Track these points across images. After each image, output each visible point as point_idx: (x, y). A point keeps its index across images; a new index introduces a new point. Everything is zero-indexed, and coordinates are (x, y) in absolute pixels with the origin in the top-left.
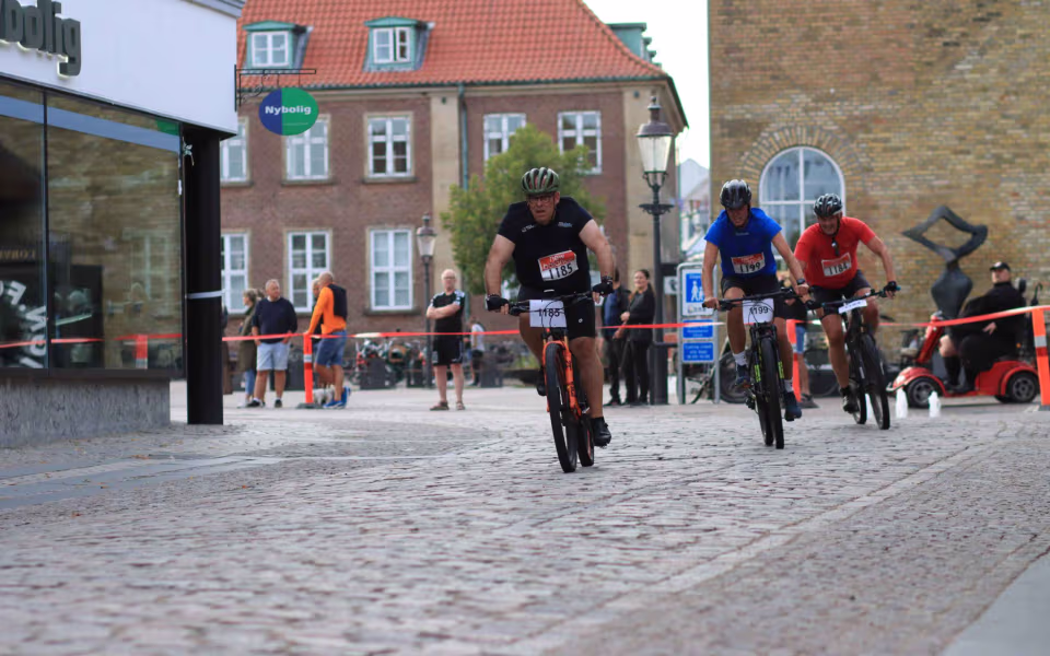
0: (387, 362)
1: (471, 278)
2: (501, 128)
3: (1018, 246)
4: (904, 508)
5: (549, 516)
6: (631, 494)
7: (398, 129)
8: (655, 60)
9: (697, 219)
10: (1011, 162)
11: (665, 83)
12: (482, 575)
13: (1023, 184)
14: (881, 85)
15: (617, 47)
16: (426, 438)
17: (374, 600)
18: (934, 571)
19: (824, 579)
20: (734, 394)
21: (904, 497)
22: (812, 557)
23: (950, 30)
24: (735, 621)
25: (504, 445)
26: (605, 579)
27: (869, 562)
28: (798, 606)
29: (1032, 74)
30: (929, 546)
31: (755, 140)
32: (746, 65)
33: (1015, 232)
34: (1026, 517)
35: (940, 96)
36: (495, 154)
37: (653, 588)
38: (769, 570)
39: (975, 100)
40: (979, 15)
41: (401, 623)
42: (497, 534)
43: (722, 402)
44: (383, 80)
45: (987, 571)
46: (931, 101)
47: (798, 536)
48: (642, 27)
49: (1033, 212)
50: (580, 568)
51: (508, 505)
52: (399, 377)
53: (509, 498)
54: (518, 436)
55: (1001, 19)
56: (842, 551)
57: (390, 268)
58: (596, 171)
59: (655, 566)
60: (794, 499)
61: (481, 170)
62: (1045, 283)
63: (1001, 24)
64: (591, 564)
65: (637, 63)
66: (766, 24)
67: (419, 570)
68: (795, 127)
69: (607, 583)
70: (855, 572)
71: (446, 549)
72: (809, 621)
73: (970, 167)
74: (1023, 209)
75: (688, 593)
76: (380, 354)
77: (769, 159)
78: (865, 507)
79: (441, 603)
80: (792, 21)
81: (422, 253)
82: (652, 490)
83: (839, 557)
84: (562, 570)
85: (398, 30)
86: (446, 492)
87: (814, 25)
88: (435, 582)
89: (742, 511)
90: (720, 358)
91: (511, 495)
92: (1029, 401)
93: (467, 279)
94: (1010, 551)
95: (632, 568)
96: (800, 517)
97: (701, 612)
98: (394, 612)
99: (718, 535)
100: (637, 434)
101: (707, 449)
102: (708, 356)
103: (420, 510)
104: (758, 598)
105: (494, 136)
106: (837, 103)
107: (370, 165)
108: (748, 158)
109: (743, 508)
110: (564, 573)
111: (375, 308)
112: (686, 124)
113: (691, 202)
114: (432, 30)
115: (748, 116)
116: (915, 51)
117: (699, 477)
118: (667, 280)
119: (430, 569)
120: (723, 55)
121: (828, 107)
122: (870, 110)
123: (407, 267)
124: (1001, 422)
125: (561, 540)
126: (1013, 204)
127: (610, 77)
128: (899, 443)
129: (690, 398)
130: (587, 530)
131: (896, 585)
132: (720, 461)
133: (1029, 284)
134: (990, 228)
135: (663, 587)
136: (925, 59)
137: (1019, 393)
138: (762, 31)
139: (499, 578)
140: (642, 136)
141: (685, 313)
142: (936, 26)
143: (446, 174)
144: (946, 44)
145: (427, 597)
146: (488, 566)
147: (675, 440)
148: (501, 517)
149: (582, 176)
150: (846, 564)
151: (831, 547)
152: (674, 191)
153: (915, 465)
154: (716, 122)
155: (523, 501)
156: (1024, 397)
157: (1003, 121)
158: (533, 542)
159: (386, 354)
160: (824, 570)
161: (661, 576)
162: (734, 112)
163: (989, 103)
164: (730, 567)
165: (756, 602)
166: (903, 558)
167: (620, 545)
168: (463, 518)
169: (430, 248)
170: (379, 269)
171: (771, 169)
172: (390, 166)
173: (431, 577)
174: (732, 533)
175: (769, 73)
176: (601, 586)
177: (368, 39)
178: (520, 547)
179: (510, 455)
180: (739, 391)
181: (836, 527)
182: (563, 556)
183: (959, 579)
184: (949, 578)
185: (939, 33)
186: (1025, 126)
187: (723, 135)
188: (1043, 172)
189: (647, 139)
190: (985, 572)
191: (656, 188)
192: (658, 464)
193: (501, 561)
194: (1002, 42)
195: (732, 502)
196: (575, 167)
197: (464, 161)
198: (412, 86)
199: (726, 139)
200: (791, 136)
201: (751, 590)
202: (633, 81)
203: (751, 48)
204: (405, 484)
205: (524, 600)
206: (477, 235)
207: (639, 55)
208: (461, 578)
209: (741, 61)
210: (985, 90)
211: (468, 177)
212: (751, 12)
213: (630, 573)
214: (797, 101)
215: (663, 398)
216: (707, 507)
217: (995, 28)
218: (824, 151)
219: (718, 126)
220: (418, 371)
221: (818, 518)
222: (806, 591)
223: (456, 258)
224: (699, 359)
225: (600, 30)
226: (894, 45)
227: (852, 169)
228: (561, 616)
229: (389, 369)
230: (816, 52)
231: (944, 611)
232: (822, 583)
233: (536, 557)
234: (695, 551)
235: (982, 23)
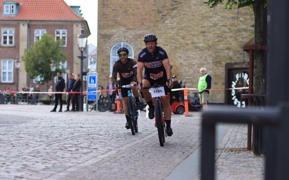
0: (5, 97)
1: (29, 74)
2: (39, 33)
3: (180, 71)
4: (148, 144)
5: (51, 143)
6: (73, 138)
7: (10, 33)
8: (82, 16)
9: (92, 60)
10: (179, 48)
11: (85, 22)
12: (33, 160)
13: (182, 54)
14: (145, 26)
15: (72, 12)
16: (17, 119)
17: (2, 166)
18: (156, 162)
19: (126, 163)
20: (101, 109)
21: (148, 140)
22: (123, 157)
23: (164, 11)
24: (102, 175)
25: (38, 122)
26: (66, 162)
27: (139, 159)
28: (119, 171)
29: (185, 24)
30: (155, 155)
31: (110, 40)
32: (108, 19)
33: (180, 67)
34: (181, 147)
35: (160, 30)
36: (37, 40)
37: (80, 165)
38: (111, 161)
39: (170, 31)
40: (172, 8)
41: (10, 173)
42: (37, 148)
43: (98, 111)
44: (7, 18)
45: (171, 162)
46: (158, 31)
47: (119, 151)
48: (79, 7)
49: (185, 62)
50: (60, 159)
51: (40, 140)
52: (9, 101)
53: (40, 138)
54: (42, 119)
55: (178, 9)
56: (131, 156)
57: (7, 71)
58: (65, 46)
59: (80, 159)
60: (118, 140)
61: (33, 45)
62: (187, 81)
63: (178, 11)
64: (63, 158)
65: (77, 17)
66: (114, 8)
67: (15, 158)
68: (121, 36)
69: (67, 163)
70: (135, 162)
71: (22, 152)
72: (122, 176)
73: (168, 49)
74: (182, 61)
75: (90, 166)
76: (3, 94)
77: (113, 45)
78: (138, 143)
79: (21, 168)
80: (121, 7)
81: (16, 67)
82: (79, 137)
83: (130, 157)
84: (54, 159)
85: (11, 5)
86: (23, 136)
87: (127, 9)
88: (19, 162)
89: (104, 143)
90: (98, 99)
91: (40, 137)
92: (182, 114)
93: (28, 74)
94: (177, 157)
95: (74, 159)
96: (120, 146)
97: (93, 172)
98: (8, 170)
99: (97, 150)
100: (75, 120)
101: (94, 125)
102: (95, 99)
103: (15, 141)
104: (108, 169)
105: (37, 35)
106: (132, 31)
107: (2, 42)
108: (108, 45)
109: (104, 142)
110: (55, 160)
111: (3, 82)
112: (90, 34)
113: (91, 56)
114: (21, 6)
115: (108, 33)
116: (154, 17)
117: (92, 133)
118: (84, 77)
119: (18, 158)
120: (102, 16)
121: (130, 31)
122: (141, 33)
123: (12, 70)
124: (175, 120)
125: (54, 150)
126: (179, 60)
127: (70, 20)
128: (147, 125)
129: (89, 110)
130: (61, 148)
131: (146, 166)
132: (98, 128)
133: (183, 82)
134: (173, 66)
135: (82, 165)
136: (157, 19)
137: (179, 112)
138: (113, 10)
139: (37, 161)
140: (79, 38)
141: (89, 86)
142: (160, 10)
143: (23, 45)
144: (163, 15)
145: (17, 166)
146: (34, 157)
147: (85, 122)
148: (38, 143)
149: (61, 47)
150: (132, 160)
151: (129, 155)
152: (87, 53)
153: (151, 131)
154: (99, 34)
155: (44, 139)
156: (181, 112)
157: (178, 37)
158: (46, 151)
159: (5, 94)
160: (126, 161)
161: (82, 162)
162: (104, 32)
163: (174, 32)
164: (100, 160)
165: (108, 170)
166: (148, 158)
167: (71, 152)
168: (26, 143)
169: (19, 66)
170: (4, 71)
171: (114, 48)
172: (8, 42)
173: (19, 160)
174: (101, 150)
175: (114, 21)
176: (65, 164)
177: (3, 7)
178: (43, 152)
179: (40, 125)
180: (103, 108)
181: (129, 149)
182: (55, 155)
183: (163, 164)
184: (161, 164)
185: (161, 12)
186: (183, 38)
187: (101, 38)
188: (188, 51)
189: (80, 39)
190: (170, 163)
191: (82, 52)
192: (81, 129)
193: (38, 156)
194: (178, 15)
195: (101, 141)
196: (59, 44)
197: (29, 41)
198: (15, 21)
199: (102, 39)
200: (119, 39)
201: (107, 166)
202: (76, 22)
203: (109, 15)
204: (11, 133)
205: (44, 168)
206: (31, 63)
207: (78, 14)
208: (27, 161)
209: (106, 18)
210: (173, 28)
211: (29, 46)
212: (110, 5)
213: (73, 160)
214: (121, 29)
215: (82, 110)
216: (94, 142)
217: (176, 12)
218: (128, 43)
219: (100, 35)
220: (14, 99)
221: (124, 146)
222: (121, 167)
223: (25, 69)
224: (92, 99)
225: (67, 7)
226: (148, 15)
227: (136, 49)
228: (54, 173)
229: (6, 99)
230: (127, 16)
231: (159, 174)
232: (126, 165)
233: (47, 155)
234: (91, 154)
235: (173, 10)
